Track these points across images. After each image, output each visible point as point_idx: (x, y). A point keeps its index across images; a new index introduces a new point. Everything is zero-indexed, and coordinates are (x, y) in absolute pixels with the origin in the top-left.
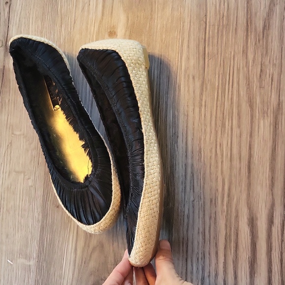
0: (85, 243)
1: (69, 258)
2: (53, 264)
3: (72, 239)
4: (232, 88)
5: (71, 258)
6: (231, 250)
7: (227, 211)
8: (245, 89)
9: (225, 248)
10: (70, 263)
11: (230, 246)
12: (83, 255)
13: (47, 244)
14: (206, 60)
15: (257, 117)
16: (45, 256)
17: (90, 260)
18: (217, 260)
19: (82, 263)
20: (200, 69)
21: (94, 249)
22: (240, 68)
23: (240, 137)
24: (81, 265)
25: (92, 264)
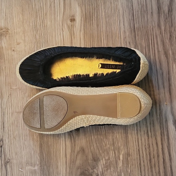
0: (72, 150)
1: (62, 161)
2: (51, 166)
3: (63, 149)
4: (154, 47)
5: (63, 160)
6: (165, 140)
7: (160, 119)
8: (162, 47)
9: (161, 140)
10: (63, 164)
11: (164, 138)
12: (71, 157)
13: (45, 154)
14: (136, 32)
15: (171, 63)
16: (45, 162)
17: (76, 160)
18: (158, 147)
19: (71, 162)
20: (133, 37)
21: (78, 152)
22: (157, 35)
23: (162, 75)
24: (71, 164)
25: (78, 162)
